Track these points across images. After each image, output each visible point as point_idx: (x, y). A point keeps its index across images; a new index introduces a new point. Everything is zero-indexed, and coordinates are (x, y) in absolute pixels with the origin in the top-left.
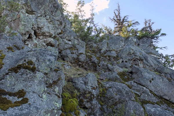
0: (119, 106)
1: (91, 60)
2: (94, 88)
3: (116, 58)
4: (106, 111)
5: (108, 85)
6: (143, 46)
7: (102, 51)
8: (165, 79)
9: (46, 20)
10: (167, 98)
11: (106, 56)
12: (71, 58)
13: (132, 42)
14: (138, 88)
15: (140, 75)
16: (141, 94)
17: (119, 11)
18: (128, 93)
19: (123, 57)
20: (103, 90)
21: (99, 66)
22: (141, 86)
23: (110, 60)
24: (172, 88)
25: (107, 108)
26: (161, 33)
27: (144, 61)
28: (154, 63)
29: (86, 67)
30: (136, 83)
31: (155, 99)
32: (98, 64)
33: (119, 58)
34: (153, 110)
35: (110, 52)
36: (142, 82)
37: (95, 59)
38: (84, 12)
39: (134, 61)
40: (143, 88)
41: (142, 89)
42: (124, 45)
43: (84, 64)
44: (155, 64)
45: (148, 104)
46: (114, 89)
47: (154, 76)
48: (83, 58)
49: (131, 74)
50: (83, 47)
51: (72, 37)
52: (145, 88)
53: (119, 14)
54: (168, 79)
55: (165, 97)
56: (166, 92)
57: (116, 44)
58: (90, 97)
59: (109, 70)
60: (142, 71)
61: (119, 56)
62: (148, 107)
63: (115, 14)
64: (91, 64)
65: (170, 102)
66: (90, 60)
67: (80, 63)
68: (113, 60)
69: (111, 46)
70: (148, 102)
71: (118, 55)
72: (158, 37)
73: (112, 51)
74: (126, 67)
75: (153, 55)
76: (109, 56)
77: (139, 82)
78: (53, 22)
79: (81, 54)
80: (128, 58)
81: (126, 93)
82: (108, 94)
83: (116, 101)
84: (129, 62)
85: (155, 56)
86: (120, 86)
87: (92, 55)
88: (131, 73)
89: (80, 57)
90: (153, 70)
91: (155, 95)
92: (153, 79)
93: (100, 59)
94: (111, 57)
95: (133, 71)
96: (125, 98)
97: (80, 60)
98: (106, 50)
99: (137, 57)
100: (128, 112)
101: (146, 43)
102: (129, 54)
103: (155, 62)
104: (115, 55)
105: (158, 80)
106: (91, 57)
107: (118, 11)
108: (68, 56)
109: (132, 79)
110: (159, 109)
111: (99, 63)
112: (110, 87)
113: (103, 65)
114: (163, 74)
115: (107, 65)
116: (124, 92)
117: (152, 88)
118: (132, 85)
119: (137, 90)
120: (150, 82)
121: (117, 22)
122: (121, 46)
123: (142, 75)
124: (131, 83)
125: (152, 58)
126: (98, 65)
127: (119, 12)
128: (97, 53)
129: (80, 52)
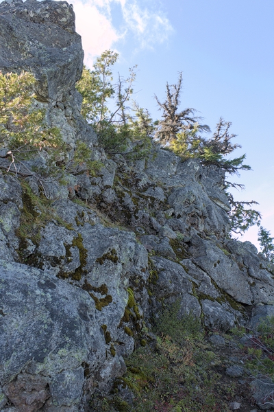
0: (172, 299)
1: (123, 201)
2: (143, 270)
3: (165, 205)
4: (155, 305)
5: (159, 266)
6: (207, 182)
7: (140, 184)
8: (235, 265)
9: (64, 117)
10: (232, 294)
11: (148, 197)
12: (91, 194)
13: (192, 170)
14: (197, 274)
15: (203, 253)
16: (200, 284)
17: (179, 89)
18: (186, 283)
19: (176, 207)
20: (154, 274)
21: (137, 218)
22: (200, 271)
23: (152, 206)
24: (241, 281)
25: (157, 301)
26: (243, 163)
27: (208, 219)
28: (218, 221)
29: (113, 214)
30: (195, 264)
31: (215, 293)
32: (135, 213)
33: (168, 206)
34: (211, 310)
35: (154, 189)
36: (204, 264)
37: (129, 201)
38: (111, 76)
39: (192, 216)
40: (203, 275)
41: (201, 276)
42: (176, 173)
43: (109, 207)
44: (220, 223)
45: (206, 300)
46: (169, 273)
47: (222, 258)
48: (110, 196)
49: (187, 246)
50: (111, 173)
51: (91, 144)
52: (205, 274)
53: (177, 95)
54: (239, 265)
55: (229, 292)
56: (232, 284)
57: (162, 167)
58: (140, 283)
59: (153, 228)
60: (207, 246)
61: (169, 201)
62: (207, 304)
63: (169, 90)
64: (121, 209)
65: (234, 300)
66: (121, 201)
67: (103, 204)
68: (157, 206)
69: (151, 168)
70: (207, 297)
71: (167, 198)
72: (236, 169)
73: (156, 186)
74: (181, 228)
75: (219, 204)
76: (153, 199)
77: (200, 265)
78: (74, 122)
79: (108, 187)
80: (183, 210)
81: (183, 282)
82: (161, 282)
83: (170, 293)
84: (184, 216)
85: (223, 206)
86: (176, 268)
87: (125, 191)
88: (189, 243)
89: (106, 194)
90: (221, 246)
91: (217, 286)
92: (219, 262)
93: (139, 203)
94: (155, 201)
95: (193, 242)
96: (181, 290)
97: (105, 200)
98: (147, 183)
99: (198, 212)
100: (182, 309)
101: (214, 176)
102: (187, 202)
103: (221, 219)
104: (162, 198)
105: (226, 265)
106: (123, 195)
107: (177, 88)
108: (86, 190)
109: (189, 255)
110: (219, 309)
111: (136, 211)
112: (163, 270)
113: (143, 217)
114: (233, 255)
115: (150, 219)
116: (181, 280)
117: (215, 276)
118: (190, 268)
119: (196, 277)
120: (215, 265)
121: (169, 112)
122: (169, 174)
123: (205, 252)
124: (188, 263)
125: (218, 210)
126: (135, 216)
127: (178, 92)
128: (132, 186)
129: (106, 183)
